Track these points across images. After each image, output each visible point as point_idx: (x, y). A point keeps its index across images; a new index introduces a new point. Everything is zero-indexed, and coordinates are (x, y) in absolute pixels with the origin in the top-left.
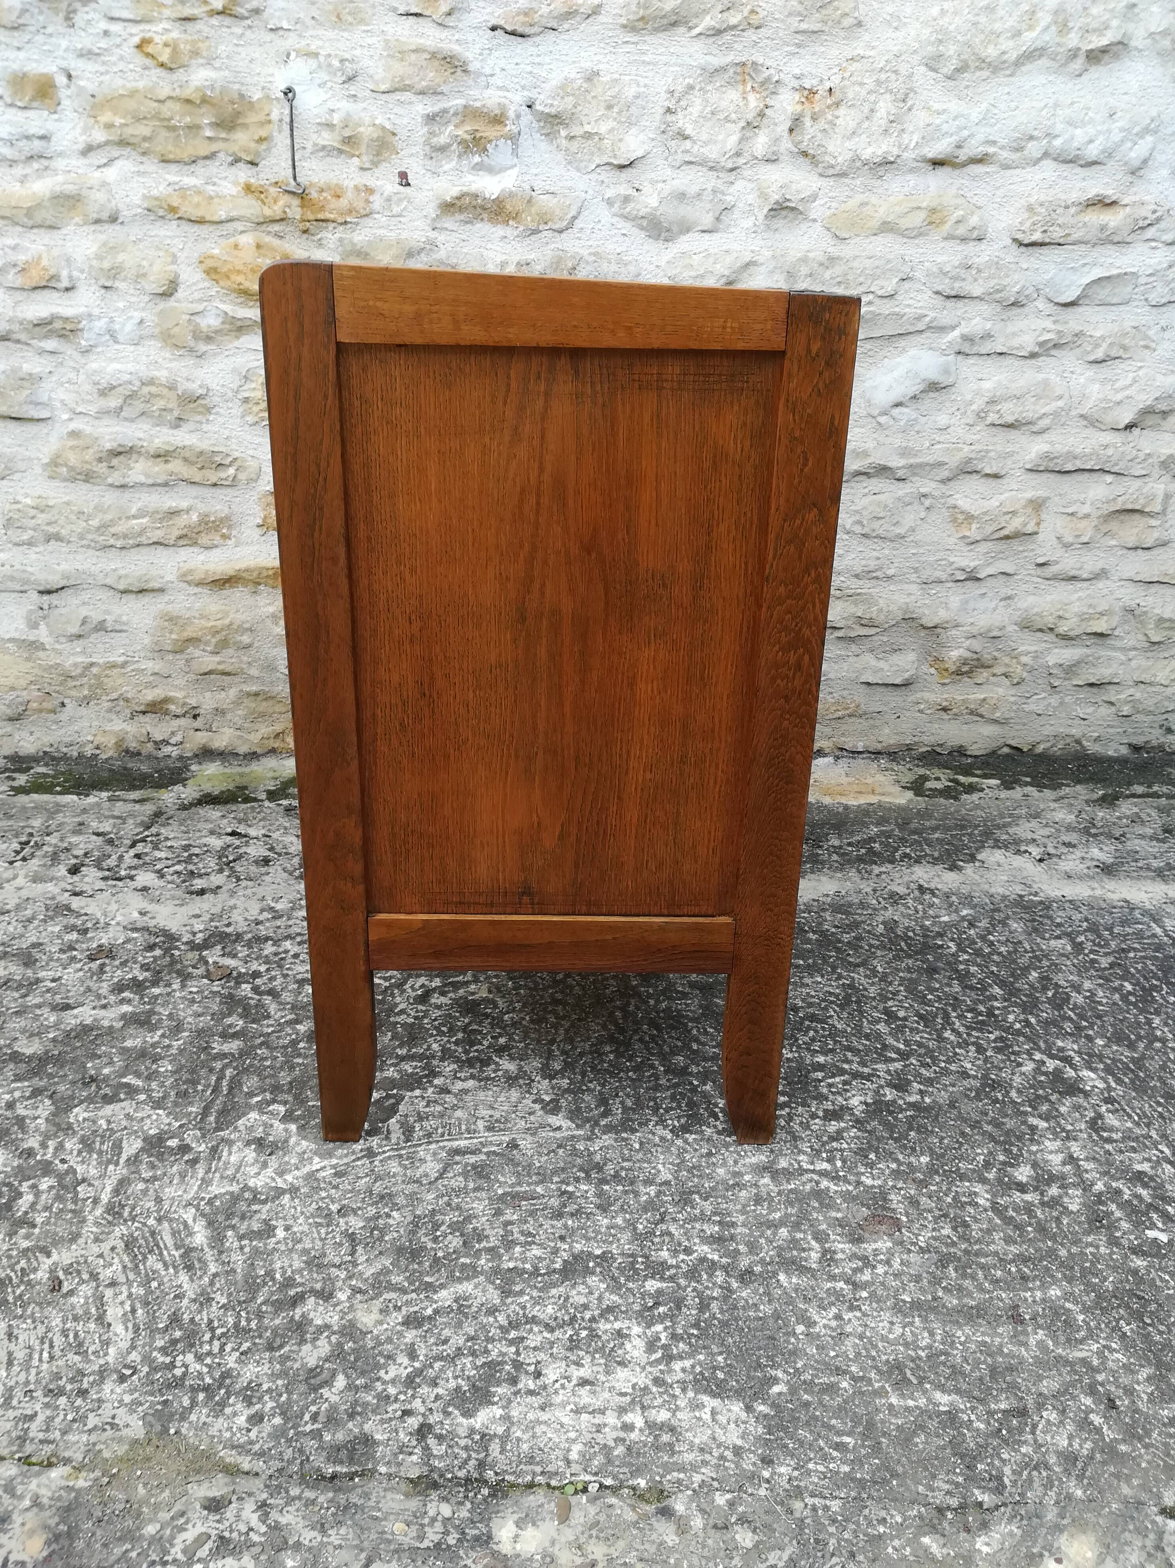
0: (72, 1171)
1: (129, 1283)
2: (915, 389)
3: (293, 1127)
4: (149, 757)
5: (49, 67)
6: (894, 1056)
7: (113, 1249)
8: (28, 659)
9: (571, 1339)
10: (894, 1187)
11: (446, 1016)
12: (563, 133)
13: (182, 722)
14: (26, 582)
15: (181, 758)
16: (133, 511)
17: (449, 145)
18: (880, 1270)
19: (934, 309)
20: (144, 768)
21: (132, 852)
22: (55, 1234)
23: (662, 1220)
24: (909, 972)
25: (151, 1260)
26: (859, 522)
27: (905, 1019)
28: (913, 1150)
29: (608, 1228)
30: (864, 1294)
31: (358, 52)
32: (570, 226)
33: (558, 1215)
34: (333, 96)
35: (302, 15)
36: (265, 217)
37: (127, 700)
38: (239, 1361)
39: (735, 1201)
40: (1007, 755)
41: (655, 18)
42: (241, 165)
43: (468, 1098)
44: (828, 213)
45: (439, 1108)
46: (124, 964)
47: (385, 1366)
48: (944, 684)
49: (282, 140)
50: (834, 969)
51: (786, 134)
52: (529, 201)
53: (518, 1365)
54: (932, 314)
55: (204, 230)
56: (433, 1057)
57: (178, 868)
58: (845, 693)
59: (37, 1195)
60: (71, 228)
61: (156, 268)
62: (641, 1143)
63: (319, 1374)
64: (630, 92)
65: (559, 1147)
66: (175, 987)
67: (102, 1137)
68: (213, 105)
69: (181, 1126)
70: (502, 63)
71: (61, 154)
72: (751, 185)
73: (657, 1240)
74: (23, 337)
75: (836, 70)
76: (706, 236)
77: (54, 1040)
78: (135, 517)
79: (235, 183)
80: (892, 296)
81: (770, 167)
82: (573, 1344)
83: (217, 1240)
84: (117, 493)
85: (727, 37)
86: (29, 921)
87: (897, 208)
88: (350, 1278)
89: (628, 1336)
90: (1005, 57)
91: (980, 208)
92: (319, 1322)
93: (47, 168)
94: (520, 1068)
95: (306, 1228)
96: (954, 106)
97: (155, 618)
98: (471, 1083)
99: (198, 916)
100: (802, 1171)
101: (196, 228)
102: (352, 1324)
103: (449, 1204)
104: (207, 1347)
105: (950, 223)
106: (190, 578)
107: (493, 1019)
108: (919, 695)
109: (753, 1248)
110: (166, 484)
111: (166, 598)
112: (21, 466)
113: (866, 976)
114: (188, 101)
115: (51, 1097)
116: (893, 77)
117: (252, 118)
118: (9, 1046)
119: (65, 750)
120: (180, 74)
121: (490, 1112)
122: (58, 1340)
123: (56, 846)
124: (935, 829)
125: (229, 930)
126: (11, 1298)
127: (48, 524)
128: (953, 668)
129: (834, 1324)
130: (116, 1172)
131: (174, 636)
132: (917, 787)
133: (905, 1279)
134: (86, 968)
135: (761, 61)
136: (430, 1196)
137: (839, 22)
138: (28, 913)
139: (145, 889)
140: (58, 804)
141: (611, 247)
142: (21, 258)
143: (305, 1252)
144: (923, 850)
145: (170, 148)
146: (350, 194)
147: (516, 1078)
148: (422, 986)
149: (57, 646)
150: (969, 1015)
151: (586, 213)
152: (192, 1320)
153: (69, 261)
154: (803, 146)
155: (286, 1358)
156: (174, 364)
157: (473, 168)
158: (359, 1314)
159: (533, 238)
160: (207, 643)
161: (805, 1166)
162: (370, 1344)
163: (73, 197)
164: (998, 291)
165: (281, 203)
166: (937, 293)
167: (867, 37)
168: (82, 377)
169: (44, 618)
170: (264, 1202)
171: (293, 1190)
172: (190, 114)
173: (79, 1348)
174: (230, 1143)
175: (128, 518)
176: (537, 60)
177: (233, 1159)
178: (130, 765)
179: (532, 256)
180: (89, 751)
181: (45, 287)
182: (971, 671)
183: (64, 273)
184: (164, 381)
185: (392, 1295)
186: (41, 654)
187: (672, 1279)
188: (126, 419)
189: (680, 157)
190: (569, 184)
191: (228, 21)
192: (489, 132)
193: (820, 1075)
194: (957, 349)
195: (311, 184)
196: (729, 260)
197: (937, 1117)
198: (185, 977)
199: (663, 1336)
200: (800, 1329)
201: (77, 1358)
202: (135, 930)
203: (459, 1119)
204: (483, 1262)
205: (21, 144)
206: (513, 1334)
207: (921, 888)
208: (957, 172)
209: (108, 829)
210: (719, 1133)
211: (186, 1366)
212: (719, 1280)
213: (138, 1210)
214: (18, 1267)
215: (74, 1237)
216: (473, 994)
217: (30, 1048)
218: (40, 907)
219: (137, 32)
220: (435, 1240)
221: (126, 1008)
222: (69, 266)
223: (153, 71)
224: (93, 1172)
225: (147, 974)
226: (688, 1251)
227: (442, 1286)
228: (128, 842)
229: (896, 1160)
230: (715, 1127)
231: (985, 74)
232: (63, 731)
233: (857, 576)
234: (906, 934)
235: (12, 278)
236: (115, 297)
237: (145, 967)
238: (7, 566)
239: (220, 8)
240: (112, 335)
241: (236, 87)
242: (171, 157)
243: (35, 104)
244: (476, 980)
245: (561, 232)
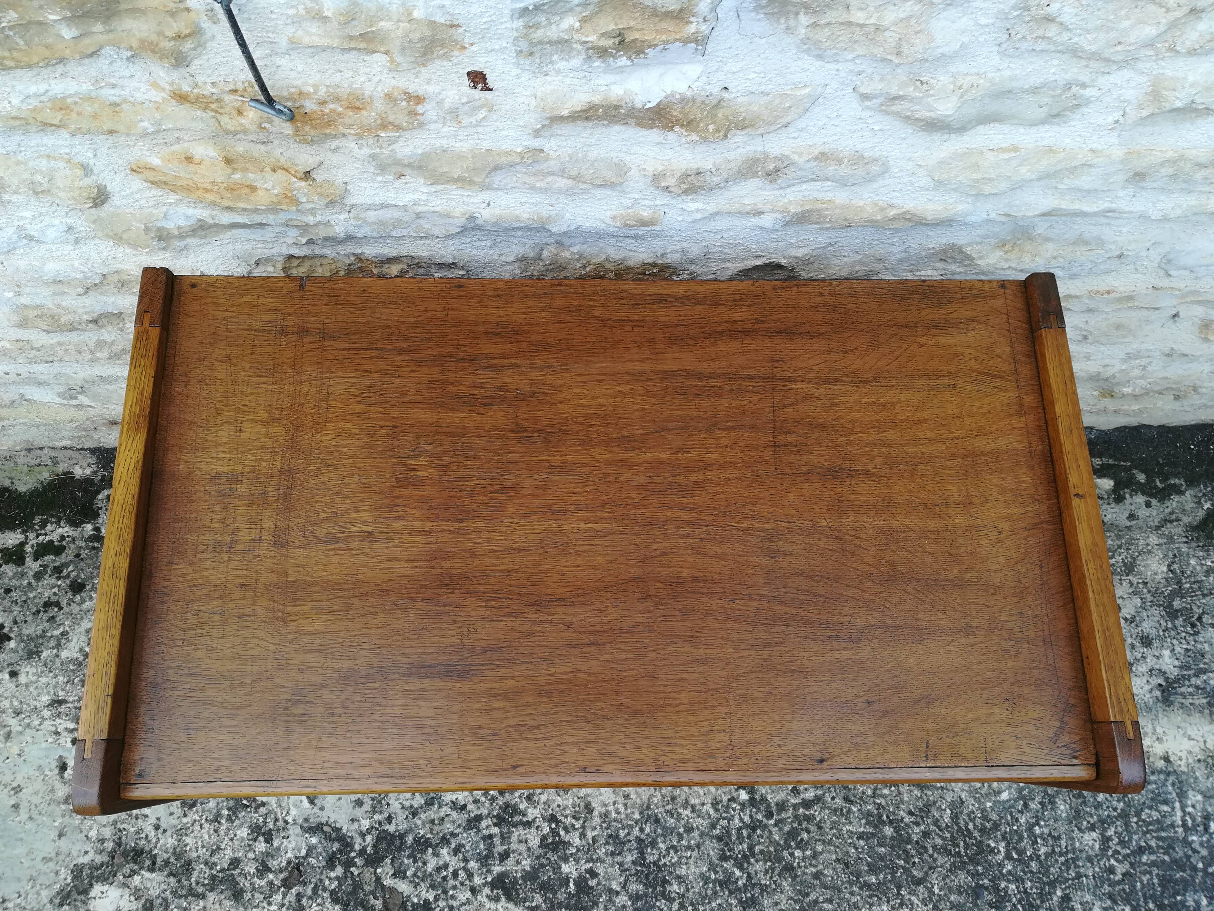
36: (227, 131)
52: (717, 105)
55: (123, 139)
76: (1026, 129)
79: (153, 86)
101: (107, 137)
125: (391, 828)
146: (379, 105)
159: (713, 144)
192: (654, 33)
202: (311, 830)
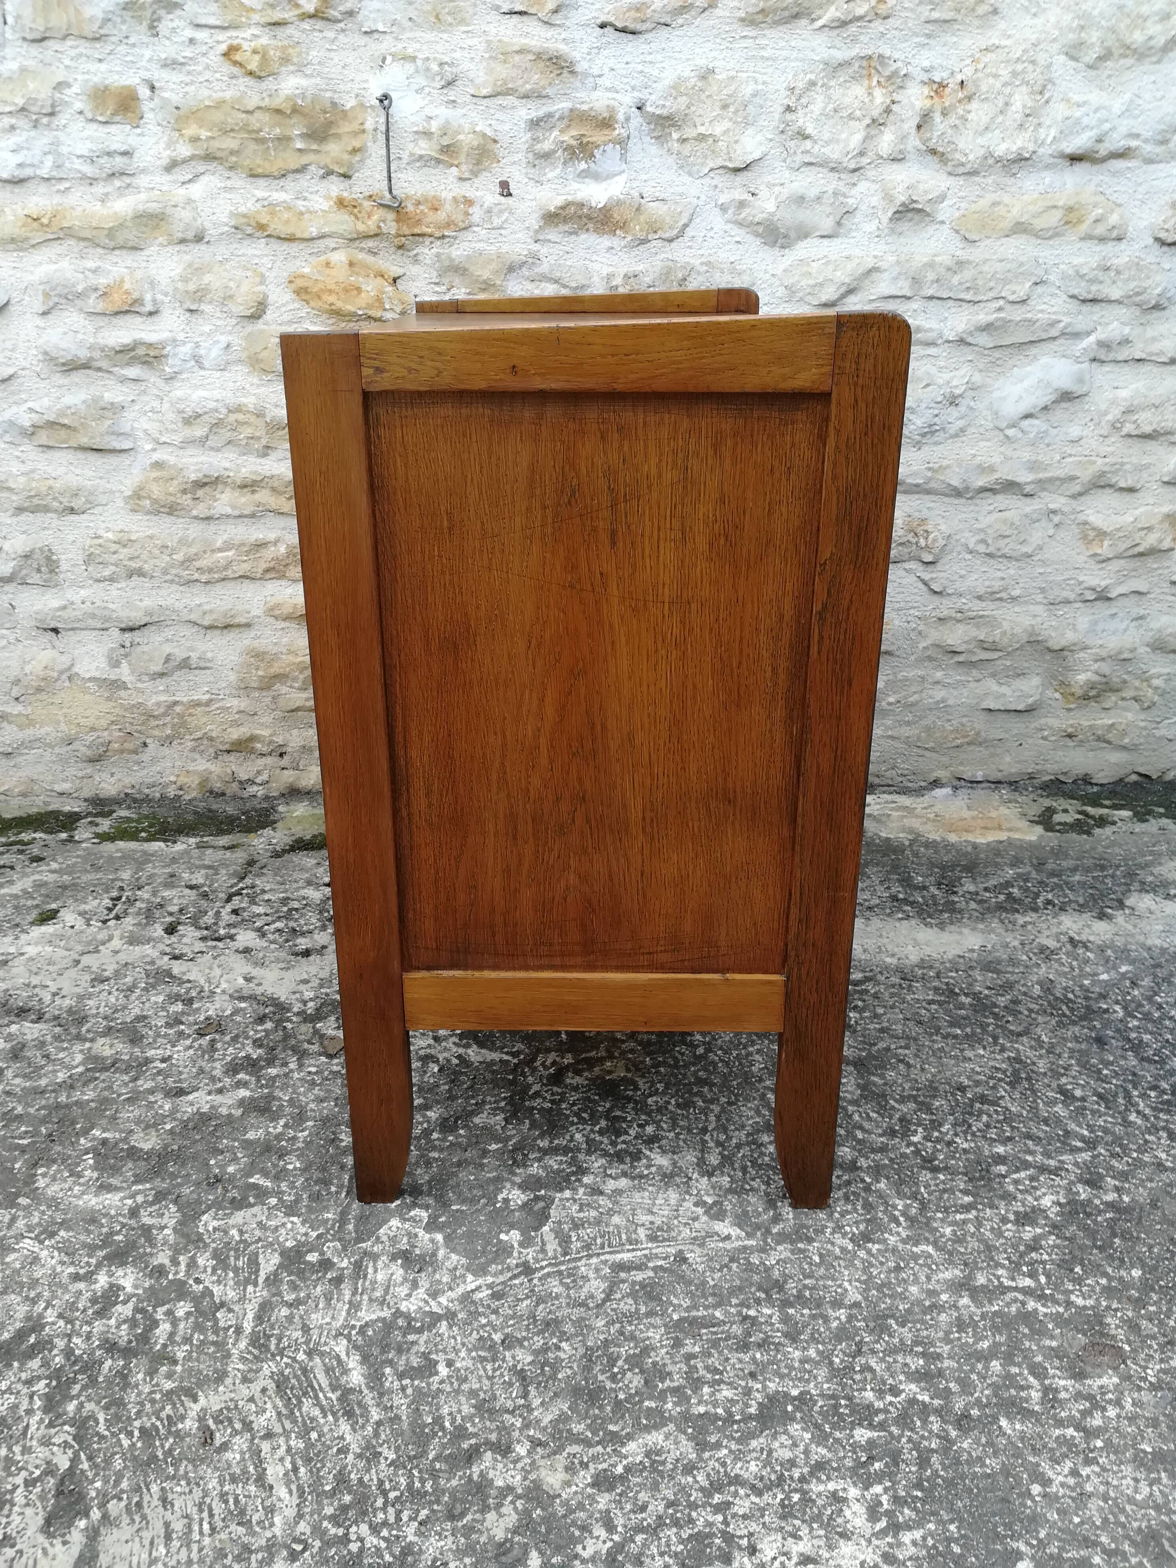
0: (208, 1293)
1: (286, 1434)
2: (1047, 399)
3: (439, 1237)
4: (234, 797)
5: (131, 79)
6: (1079, 1144)
7: (264, 1390)
8: (108, 699)
9: (782, 1504)
10: (1108, 1307)
11: (584, 1099)
12: (675, 136)
13: (269, 760)
14: (107, 619)
15: (267, 798)
16: (219, 544)
17: (554, 152)
18: (1112, 1412)
19: (1068, 314)
20: (230, 810)
21: (229, 908)
22: (200, 1372)
23: (859, 1352)
24: (1077, 1042)
25: (307, 1403)
26: (983, 541)
27: (1083, 1099)
28: (1122, 1261)
29: (801, 1362)
30: (1099, 1443)
31: (458, 55)
32: (681, 234)
33: (744, 1346)
34: (431, 102)
35: (398, 17)
36: (358, 233)
37: (211, 739)
38: (419, 1533)
39: (936, 1326)
40: (1136, 783)
41: (775, 11)
42: (333, 178)
43: (623, 1200)
44: (957, 214)
45: (594, 1213)
46: (235, 1039)
47: (580, 1540)
48: (1069, 710)
49: (377, 151)
50: (995, 1038)
51: (913, 131)
52: (638, 209)
53: (729, 1538)
54: (1066, 320)
55: (294, 247)
56: (579, 1150)
57: (279, 925)
58: (964, 720)
59: (175, 1322)
60: (154, 248)
61: (244, 288)
62: (821, 1256)
63: (509, 1551)
64: (748, 90)
65: (732, 1260)
66: (292, 1066)
67: (237, 1250)
68: (304, 115)
69: (319, 1237)
70: (611, 63)
71: (144, 171)
72: (875, 187)
73: (858, 1377)
74: (104, 364)
75: (968, 61)
76: (826, 242)
77: (171, 1132)
78: (220, 550)
79: (327, 197)
80: (1024, 301)
81: (896, 166)
82: (786, 1512)
83: (375, 1379)
84: (202, 526)
85: (853, 29)
86: (131, 989)
87: (1031, 208)
88: (526, 1426)
89: (845, 1500)
90: (1152, 43)
91: (1120, 205)
92: (500, 1483)
93: (129, 185)
94: (675, 1164)
95: (469, 1363)
96: (1095, 97)
97: (241, 654)
98: (623, 1183)
99: (306, 982)
100: (1004, 1290)
101: (285, 246)
102: (537, 1485)
103: (621, 1333)
104: (381, 1516)
105: (1088, 222)
106: (277, 612)
107: (636, 1102)
108: (1043, 721)
109: (966, 1386)
110: (253, 516)
111: (253, 633)
112: (103, 499)
113: (1031, 1047)
114: (278, 111)
115: (175, 1202)
116: (1030, 68)
117: (345, 128)
118: (125, 1140)
119: (147, 791)
120: (269, 84)
121: (650, 1218)
122: (218, 1508)
123: (148, 901)
124: (1074, 870)
126: (160, 1454)
127: (131, 559)
128: (1079, 692)
129: (1071, 1481)
130: (257, 1294)
131: (260, 673)
132: (1045, 820)
133: (1141, 1423)
134: (196, 1045)
135: (887, 53)
136: (600, 1323)
137: (973, 10)
138: (129, 980)
139: (247, 951)
140: (145, 853)
141: (724, 256)
142: (103, 281)
143: (473, 1393)
144: (1066, 896)
145: (259, 161)
146: (448, 207)
147: (672, 1176)
148: (554, 1063)
149: (139, 685)
150: (1153, 1094)
151: (698, 220)
152: (360, 1480)
153: (152, 284)
154: (931, 144)
155: (469, 1530)
156: (262, 390)
157: (579, 175)
158: (543, 1473)
159: (641, 248)
160: (295, 679)
161: (1007, 1283)
162: (561, 1511)
163: (156, 216)
164: (1138, 294)
165: (375, 217)
166: (1073, 297)
167: (1002, 25)
168: (166, 405)
169: (126, 656)
170: (420, 1331)
171: (450, 1316)
172: (280, 125)
173: (241, 1516)
174: (375, 1257)
175: (213, 551)
176: (649, 58)
177: (380, 1277)
178: (214, 807)
179: (640, 267)
180: (172, 792)
181: (127, 312)
182: (1098, 696)
183: (148, 297)
184: (251, 407)
185: (575, 1449)
186: (122, 693)
187: (882, 1426)
188: (212, 449)
189: (800, 158)
190: (680, 190)
191: (320, 24)
192: (597, 137)
193: (1002, 1169)
194: (1092, 356)
195: (407, 197)
196: (850, 266)
197: (1140, 1219)
198: (302, 1055)
199: (884, 1499)
200: (1036, 1489)
201: (241, 1530)
202: (242, 999)
203: (617, 1226)
204: (669, 1406)
205: (102, 161)
206: (717, 1499)
207: (1071, 940)
208: (1096, 168)
209: (201, 881)
210: (904, 1241)
211: (361, 1540)
212: (935, 1427)
213: (285, 1342)
214: (163, 1415)
215: (221, 1377)
216: (610, 1072)
217: (147, 1142)
218: (141, 974)
219: (224, 40)
220: (613, 1378)
221: (243, 1093)
222: (153, 289)
223: (241, 80)
224: (231, 1294)
225: (259, 1051)
226: (895, 1391)
227: (630, 1437)
228: (223, 896)
229: (1105, 1274)
230: (898, 1234)
231: (1129, 61)
232: (145, 772)
233: (980, 598)
234: (1066, 996)
235: (92, 302)
236: (201, 321)
237: (258, 1044)
238: (88, 604)
239: (312, 10)
240: (198, 360)
241: (328, 94)
242: (260, 170)
243: (117, 119)
244: (611, 1057)
245: (670, 240)
